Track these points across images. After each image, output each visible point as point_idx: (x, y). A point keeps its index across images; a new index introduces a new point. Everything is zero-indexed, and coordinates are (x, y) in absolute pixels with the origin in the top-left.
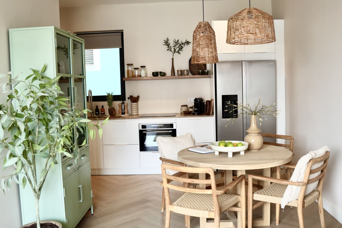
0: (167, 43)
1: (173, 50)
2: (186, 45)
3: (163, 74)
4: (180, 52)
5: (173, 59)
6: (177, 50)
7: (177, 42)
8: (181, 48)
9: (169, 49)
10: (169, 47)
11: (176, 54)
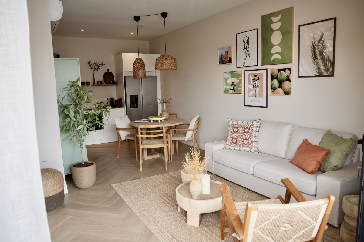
0: (89, 63)
1: (93, 68)
2: (102, 66)
3: (88, 84)
4: (98, 69)
5: (94, 74)
6: (96, 68)
7: (96, 63)
8: (98, 67)
9: (91, 68)
10: (91, 66)
11: (96, 71)
